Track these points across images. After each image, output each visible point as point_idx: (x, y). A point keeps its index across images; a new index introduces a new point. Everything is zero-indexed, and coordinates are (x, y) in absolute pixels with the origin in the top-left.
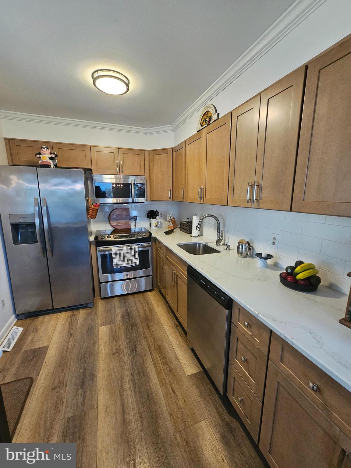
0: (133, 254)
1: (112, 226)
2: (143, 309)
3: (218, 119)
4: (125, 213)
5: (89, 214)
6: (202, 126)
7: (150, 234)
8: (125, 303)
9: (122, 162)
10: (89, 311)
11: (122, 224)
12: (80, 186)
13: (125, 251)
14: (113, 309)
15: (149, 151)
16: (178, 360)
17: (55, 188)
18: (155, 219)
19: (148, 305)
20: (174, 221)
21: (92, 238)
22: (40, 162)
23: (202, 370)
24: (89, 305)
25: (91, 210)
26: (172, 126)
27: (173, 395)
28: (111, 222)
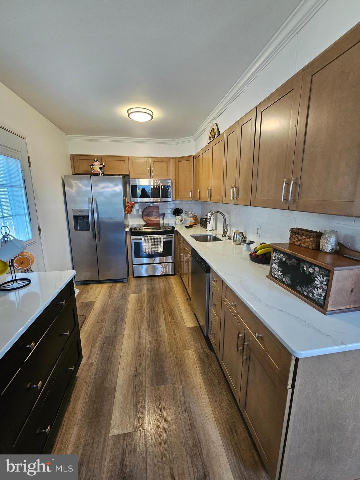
0: (159, 243)
1: (144, 221)
2: (164, 286)
3: (219, 136)
4: (155, 210)
5: (126, 210)
6: (210, 139)
7: (173, 227)
8: (151, 282)
9: (152, 169)
10: (124, 284)
11: (153, 219)
12: (119, 188)
13: (153, 240)
14: (141, 285)
15: (175, 158)
16: (183, 319)
17: (102, 190)
18: (179, 216)
19: (169, 284)
20: (195, 218)
21: (128, 229)
22: (93, 171)
23: (198, 325)
24: (125, 281)
25: (127, 207)
26: (193, 137)
27: (174, 335)
28: (144, 218)
